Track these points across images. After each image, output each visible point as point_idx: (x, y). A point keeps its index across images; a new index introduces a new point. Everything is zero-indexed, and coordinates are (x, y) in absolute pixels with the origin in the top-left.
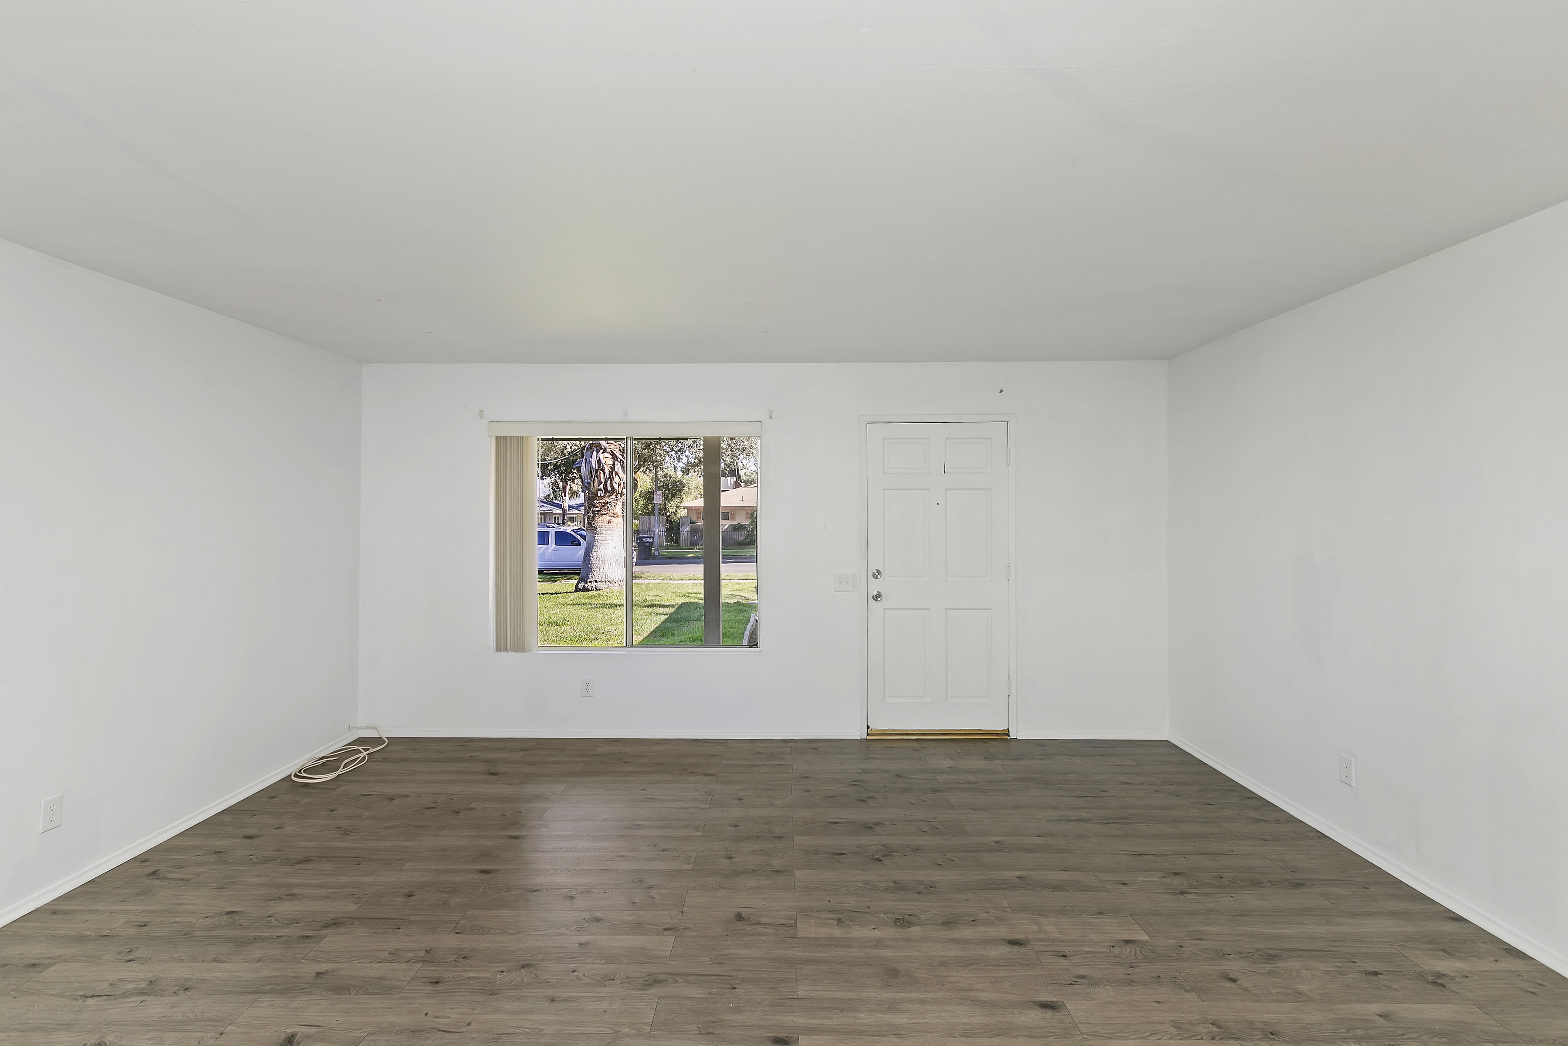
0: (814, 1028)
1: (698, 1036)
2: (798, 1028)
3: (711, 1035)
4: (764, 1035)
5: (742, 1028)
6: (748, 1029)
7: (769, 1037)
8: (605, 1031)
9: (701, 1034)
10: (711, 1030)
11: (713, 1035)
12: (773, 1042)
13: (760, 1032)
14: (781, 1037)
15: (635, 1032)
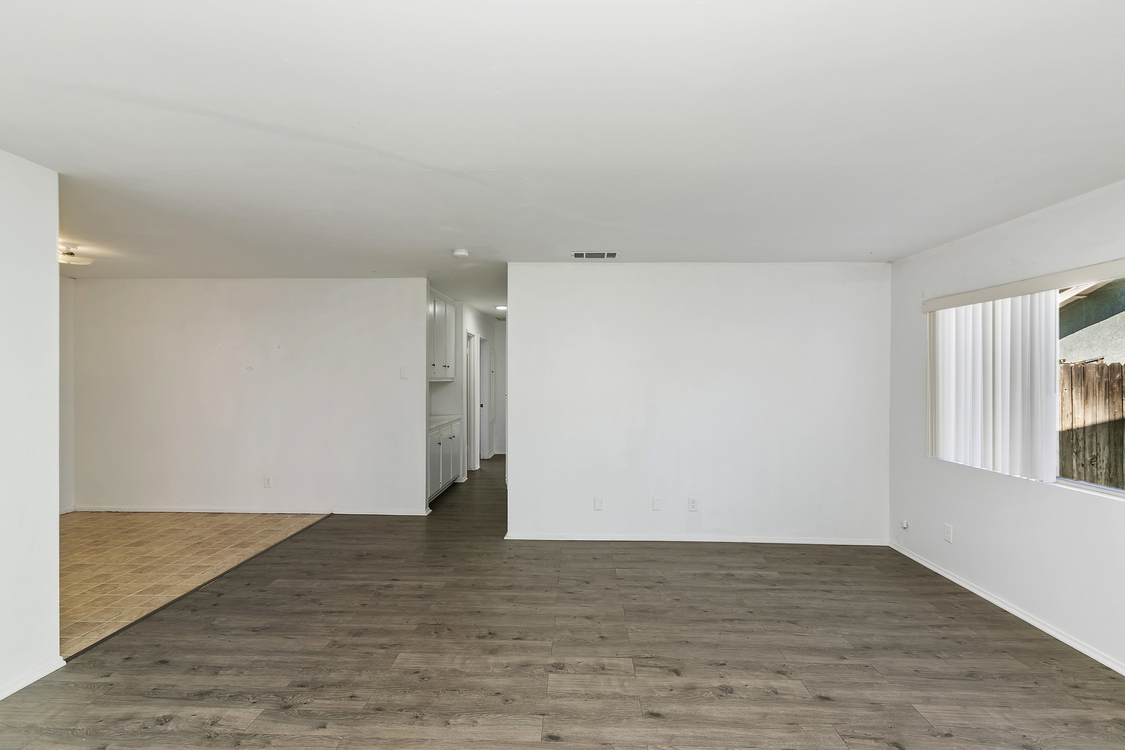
0: (529, 747)
1: (611, 742)
2: (541, 747)
3: (603, 743)
4: (565, 743)
5: (581, 748)
6: (577, 747)
7: (562, 741)
8: (680, 747)
9: (610, 744)
10: (604, 746)
11: (602, 743)
12: (559, 737)
13: (569, 745)
14: (553, 741)
15: (658, 746)
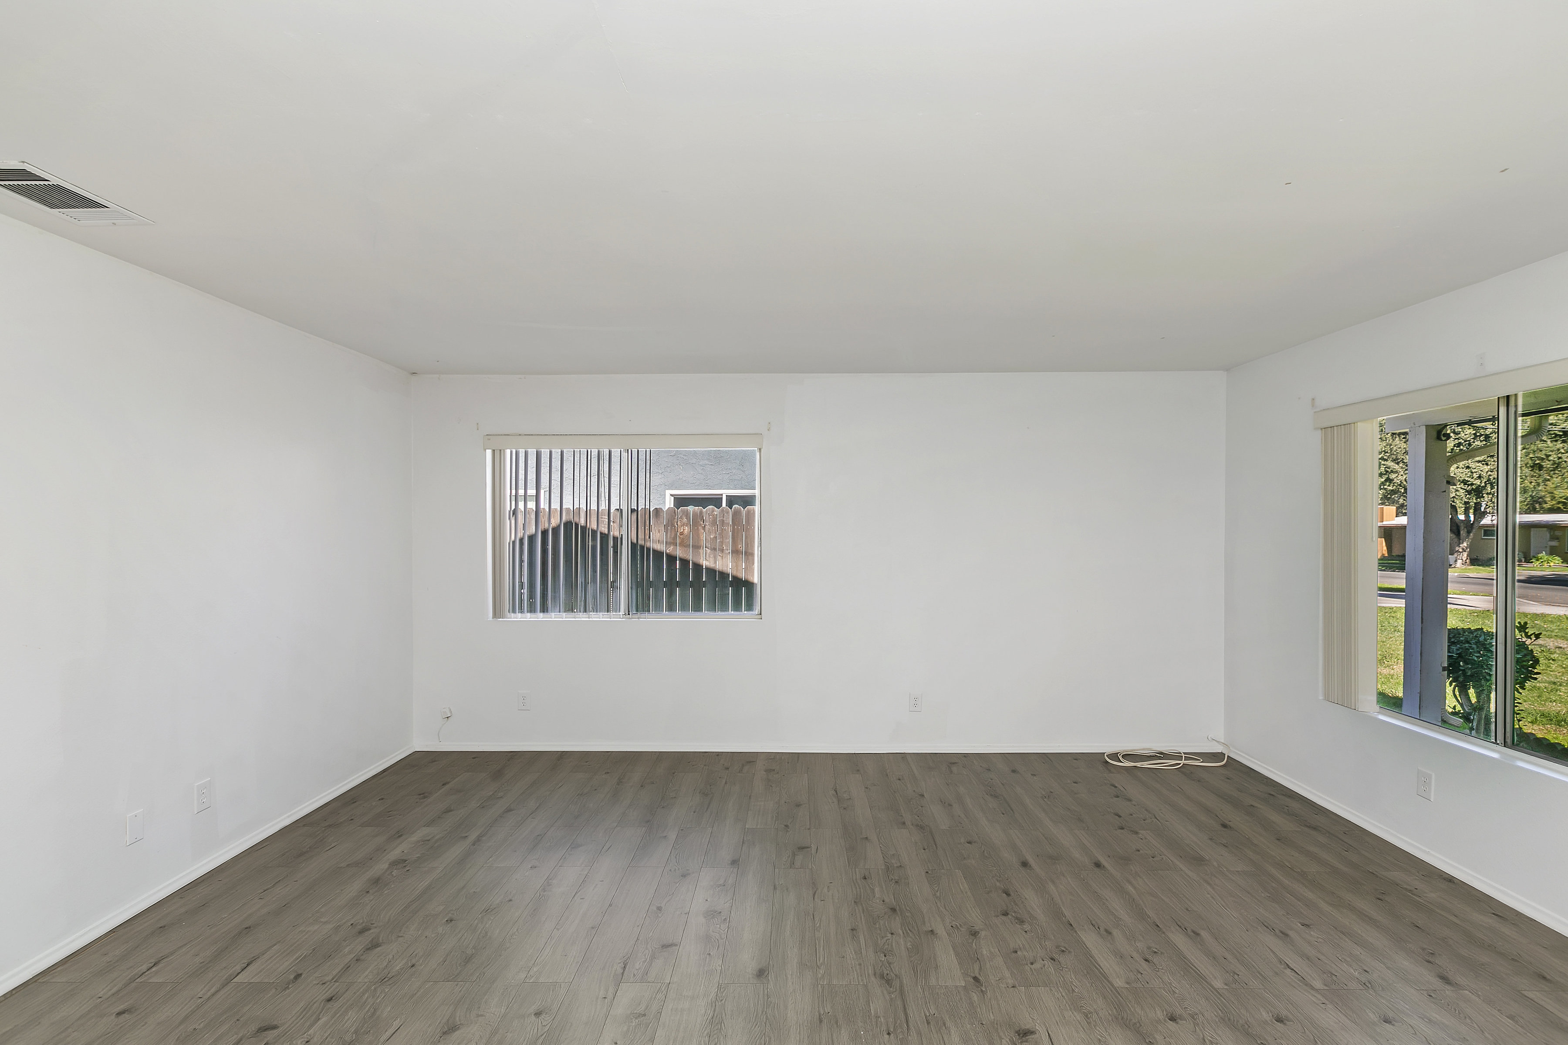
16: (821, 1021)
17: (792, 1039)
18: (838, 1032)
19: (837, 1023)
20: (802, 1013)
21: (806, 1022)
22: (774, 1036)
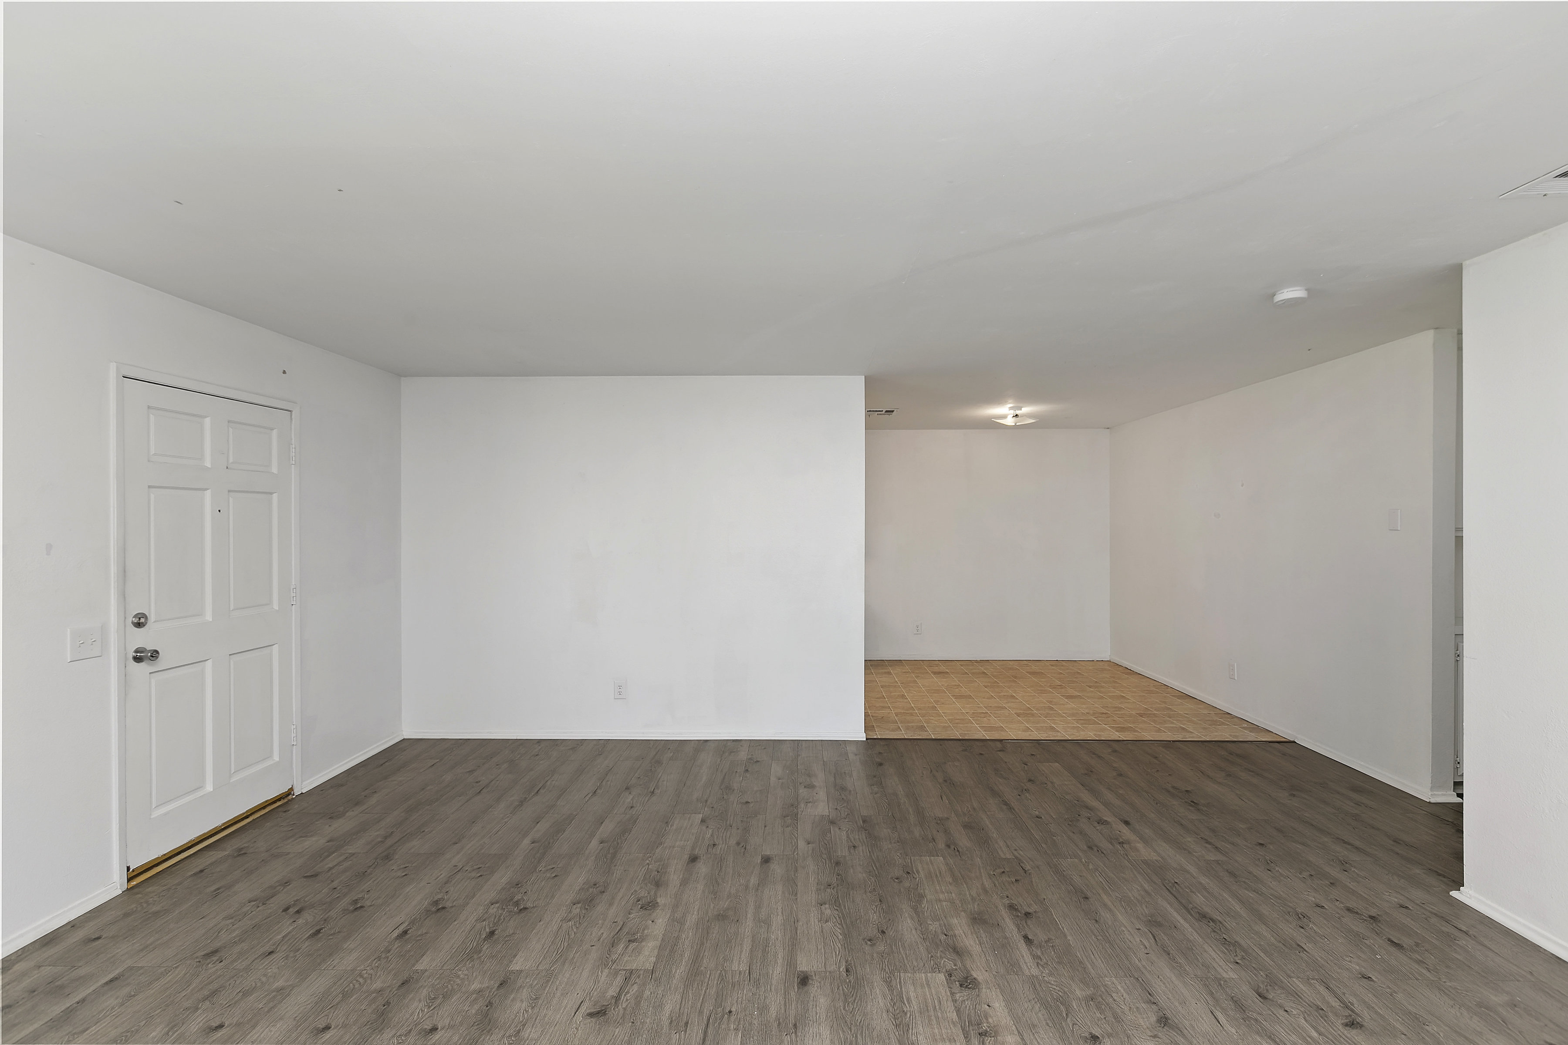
16: (795, 1026)
17: (823, 1008)
18: (779, 1015)
19: (779, 1023)
20: (815, 1035)
21: (810, 1025)
22: (841, 1011)
